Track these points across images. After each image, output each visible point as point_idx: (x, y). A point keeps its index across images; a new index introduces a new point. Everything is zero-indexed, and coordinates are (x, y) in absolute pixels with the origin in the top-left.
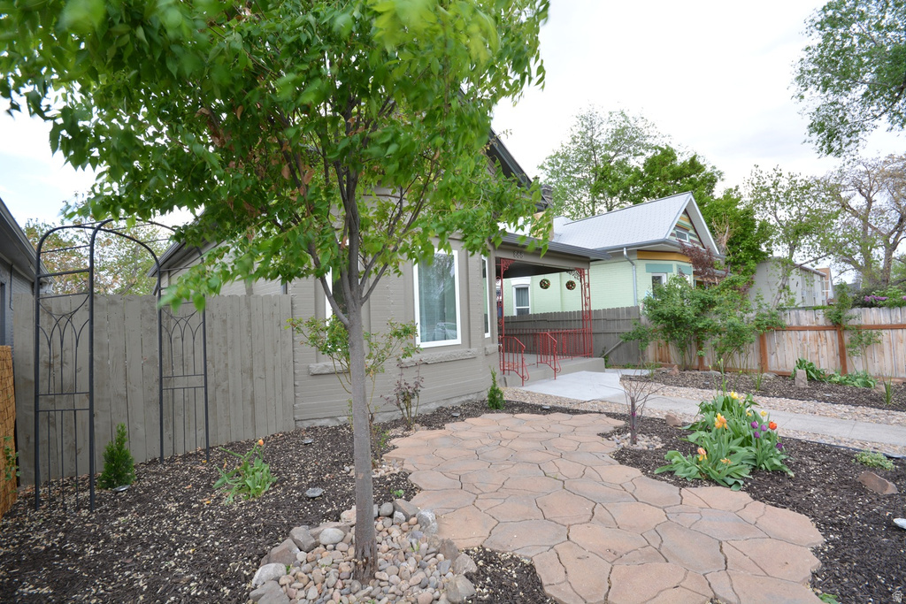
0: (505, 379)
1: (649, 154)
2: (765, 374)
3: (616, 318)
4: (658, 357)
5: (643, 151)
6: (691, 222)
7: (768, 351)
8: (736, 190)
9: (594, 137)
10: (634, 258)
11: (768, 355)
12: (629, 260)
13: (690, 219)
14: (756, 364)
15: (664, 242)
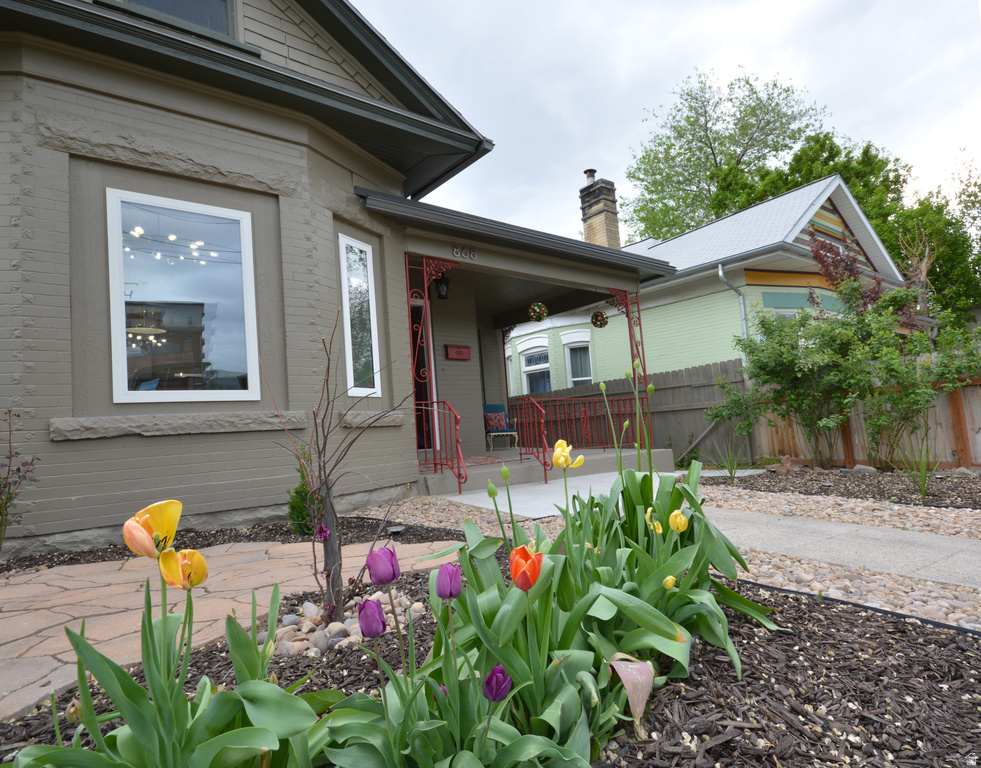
0: (425, 479)
1: (797, 147)
2: (963, 469)
3: (705, 382)
4: (777, 447)
5: (788, 141)
6: (847, 226)
7: (969, 427)
8: (938, 193)
9: (709, 125)
10: (741, 282)
11: (970, 434)
12: (732, 288)
13: (844, 222)
14: (949, 452)
15: (782, 247)
